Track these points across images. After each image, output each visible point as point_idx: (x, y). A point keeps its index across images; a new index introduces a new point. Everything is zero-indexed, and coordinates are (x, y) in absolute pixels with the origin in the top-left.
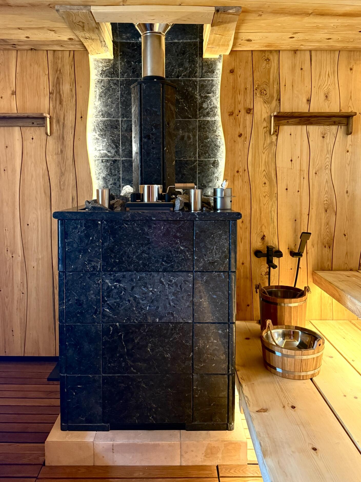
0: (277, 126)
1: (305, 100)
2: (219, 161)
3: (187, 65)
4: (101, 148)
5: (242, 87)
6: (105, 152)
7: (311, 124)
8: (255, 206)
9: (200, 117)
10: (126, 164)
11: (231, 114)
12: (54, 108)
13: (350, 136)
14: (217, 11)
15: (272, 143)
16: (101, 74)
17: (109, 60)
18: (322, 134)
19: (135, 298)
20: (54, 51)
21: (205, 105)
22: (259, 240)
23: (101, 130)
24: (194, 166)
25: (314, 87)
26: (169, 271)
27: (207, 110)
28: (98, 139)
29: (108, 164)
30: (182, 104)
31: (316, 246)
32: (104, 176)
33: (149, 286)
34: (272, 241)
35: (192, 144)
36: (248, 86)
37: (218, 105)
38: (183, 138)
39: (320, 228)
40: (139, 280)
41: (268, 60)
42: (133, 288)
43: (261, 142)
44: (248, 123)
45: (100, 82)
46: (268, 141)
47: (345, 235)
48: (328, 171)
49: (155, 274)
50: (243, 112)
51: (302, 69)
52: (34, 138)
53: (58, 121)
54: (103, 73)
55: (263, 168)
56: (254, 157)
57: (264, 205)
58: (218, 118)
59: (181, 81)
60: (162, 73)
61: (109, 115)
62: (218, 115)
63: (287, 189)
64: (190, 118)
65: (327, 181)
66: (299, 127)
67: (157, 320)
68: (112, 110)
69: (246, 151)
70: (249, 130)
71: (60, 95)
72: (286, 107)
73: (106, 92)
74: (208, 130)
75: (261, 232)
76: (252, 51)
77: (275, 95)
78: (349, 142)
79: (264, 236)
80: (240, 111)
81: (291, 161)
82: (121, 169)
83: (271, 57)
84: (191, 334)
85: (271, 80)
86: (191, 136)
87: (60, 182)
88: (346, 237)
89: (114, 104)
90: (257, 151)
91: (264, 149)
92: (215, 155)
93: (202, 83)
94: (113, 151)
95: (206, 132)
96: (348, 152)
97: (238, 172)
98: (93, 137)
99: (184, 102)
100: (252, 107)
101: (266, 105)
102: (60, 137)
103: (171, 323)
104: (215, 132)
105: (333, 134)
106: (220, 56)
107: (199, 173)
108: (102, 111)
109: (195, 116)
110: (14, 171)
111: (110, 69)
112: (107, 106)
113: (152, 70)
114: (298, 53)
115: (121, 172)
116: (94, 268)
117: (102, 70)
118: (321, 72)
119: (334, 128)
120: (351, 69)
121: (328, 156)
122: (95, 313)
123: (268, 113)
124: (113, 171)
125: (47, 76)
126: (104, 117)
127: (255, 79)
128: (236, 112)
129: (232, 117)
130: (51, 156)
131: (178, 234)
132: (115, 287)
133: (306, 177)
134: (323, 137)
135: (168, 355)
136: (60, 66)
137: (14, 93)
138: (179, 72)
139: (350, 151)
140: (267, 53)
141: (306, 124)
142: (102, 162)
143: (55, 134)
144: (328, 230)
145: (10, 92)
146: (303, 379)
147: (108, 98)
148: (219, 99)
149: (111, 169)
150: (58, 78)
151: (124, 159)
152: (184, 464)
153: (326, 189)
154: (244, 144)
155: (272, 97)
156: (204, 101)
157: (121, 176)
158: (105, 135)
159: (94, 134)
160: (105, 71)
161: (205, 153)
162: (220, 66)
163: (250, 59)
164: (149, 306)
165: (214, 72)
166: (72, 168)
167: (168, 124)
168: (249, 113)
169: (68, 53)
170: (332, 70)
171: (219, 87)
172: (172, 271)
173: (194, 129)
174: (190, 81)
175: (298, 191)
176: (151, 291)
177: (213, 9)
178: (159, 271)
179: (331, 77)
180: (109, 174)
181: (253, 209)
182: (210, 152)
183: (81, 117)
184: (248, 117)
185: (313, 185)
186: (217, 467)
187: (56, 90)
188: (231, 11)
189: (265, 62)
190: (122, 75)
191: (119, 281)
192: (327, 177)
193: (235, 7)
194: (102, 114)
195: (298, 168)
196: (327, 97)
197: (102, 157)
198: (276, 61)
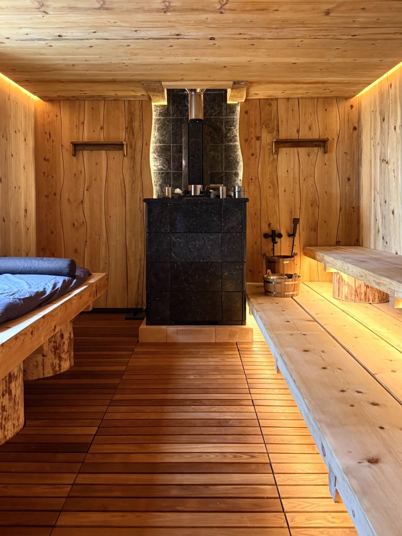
0: (277, 148)
1: (295, 131)
2: (239, 172)
3: (216, 108)
4: (158, 164)
5: (254, 123)
6: (161, 167)
7: (300, 146)
8: (264, 203)
9: (225, 143)
10: (175, 175)
11: (246, 140)
12: (129, 138)
13: (326, 154)
14: (234, 83)
15: (274, 159)
16: (159, 114)
17: (164, 106)
18: (308, 153)
19: (189, 248)
20: (129, 101)
21: (229, 135)
22: (267, 226)
23: (158, 152)
24: (222, 176)
25: (302, 122)
26: (208, 233)
27: (230, 138)
28: (157, 158)
29: (163, 175)
30: (213, 134)
31: (305, 230)
32: (160, 183)
33: (197, 241)
34: (276, 227)
35: (220, 160)
36: (257, 122)
37: (238, 135)
38: (214, 157)
39: (308, 218)
40: (191, 237)
41: (270, 105)
42: (187, 242)
43: (267, 159)
44: (258, 146)
45: (158, 120)
46: (272, 158)
47: (325, 222)
48: (312, 178)
49: (200, 234)
50: (254, 139)
51: (293, 110)
52: (115, 158)
53: (131, 147)
54: (160, 114)
55: (268, 177)
56: (262, 169)
57: (270, 202)
58: (238, 143)
59: (212, 119)
60: (201, 117)
61: (164, 142)
62: (238, 141)
63: (285, 191)
64: (219, 143)
65: (312, 185)
66: (292, 149)
67: (201, 261)
68: (166, 139)
69: (257, 165)
70: (258, 151)
71: (133, 130)
72: (283, 135)
73: (162, 127)
74: (231, 151)
75: (268, 221)
76: (259, 99)
77: (276, 128)
78: (326, 158)
79: (270, 223)
80: (252, 139)
81: (287, 171)
82: (172, 179)
83: (272, 103)
84: (221, 269)
85: (273, 118)
86: (220, 156)
87: (132, 188)
88: (327, 223)
89: (167, 134)
90: (264, 166)
91: (269, 164)
92: (236, 169)
93: (227, 120)
94: (166, 166)
95: (230, 152)
96: (326, 165)
97: (251, 179)
98: (153, 157)
99: (214, 132)
100: (260, 136)
101: (269, 134)
102: (132, 157)
103: (210, 262)
104: (236, 152)
105: (315, 153)
106: (239, 102)
107: (225, 181)
108: (159, 139)
109: (222, 142)
110: (101, 180)
111: (165, 111)
112: (163, 136)
113: (195, 115)
114: (290, 100)
115: (172, 181)
116: (166, 230)
117: (160, 112)
118: (306, 112)
119: (316, 149)
120: (326, 110)
121: (312, 168)
122: (167, 256)
123: (271, 139)
124: (166, 180)
125: (124, 117)
126: (161, 144)
127: (262, 117)
128: (250, 139)
129: (247, 143)
130: (126, 170)
131: (213, 211)
132: (178, 241)
133: (298, 182)
134: (309, 155)
135: (208, 281)
136: (132, 110)
137: (102, 128)
138: (211, 113)
139: (327, 164)
140: (269, 100)
141: (297, 147)
142: (159, 174)
143: (129, 156)
144: (313, 219)
145: (99, 127)
146: (286, 297)
147: (164, 131)
148: (238, 131)
149: (165, 179)
150: (131, 118)
151: (174, 171)
152: (217, 341)
153: (312, 190)
154: (255, 161)
155: (274, 129)
156: (228, 132)
157: (172, 183)
158: (161, 155)
159: (154, 155)
160: (161, 113)
161: (229, 167)
162: (238, 108)
163: (258, 104)
164: (197, 253)
165: (234, 113)
166: (139, 178)
167: (206, 148)
168: (258, 140)
169: (138, 102)
170: (313, 111)
171: (238, 122)
172: (210, 232)
173: (221, 150)
174: (219, 118)
175: (293, 192)
176: (198, 244)
177: (232, 82)
178: (202, 233)
179: (313, 115)
180: (163, 182)
181: (262, 205)
182: (233, 166)
183: (147, 144)
184: (258, 142)
185: (303, 188)
186: (236, 343)
187: (130, 126)
188: (242, 84)
189: (268, 106)
190: (173, 115)
191: (180, 238)
192: (312, 182)
193: (245, 81)
194: (160, 142)
195: (292, 176)
196: (310, 128)
197: (159, 171)
198: (275, 106)
